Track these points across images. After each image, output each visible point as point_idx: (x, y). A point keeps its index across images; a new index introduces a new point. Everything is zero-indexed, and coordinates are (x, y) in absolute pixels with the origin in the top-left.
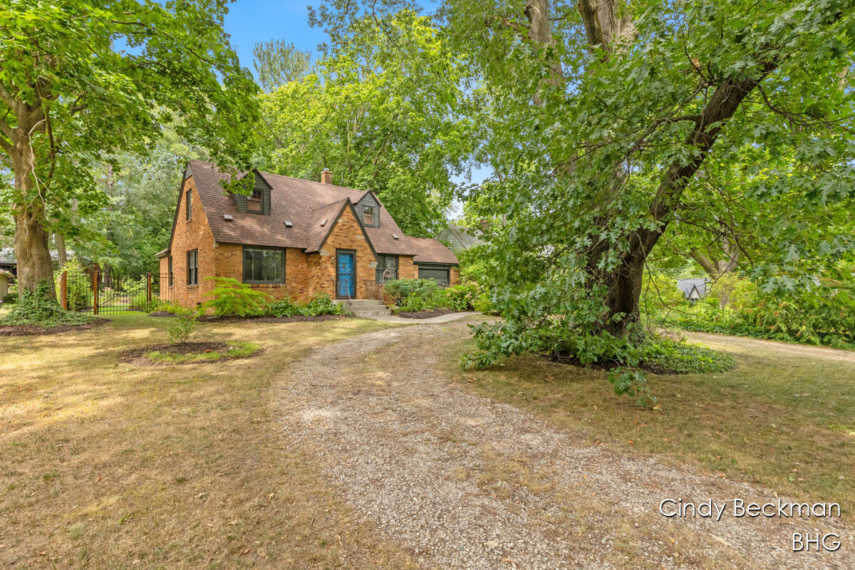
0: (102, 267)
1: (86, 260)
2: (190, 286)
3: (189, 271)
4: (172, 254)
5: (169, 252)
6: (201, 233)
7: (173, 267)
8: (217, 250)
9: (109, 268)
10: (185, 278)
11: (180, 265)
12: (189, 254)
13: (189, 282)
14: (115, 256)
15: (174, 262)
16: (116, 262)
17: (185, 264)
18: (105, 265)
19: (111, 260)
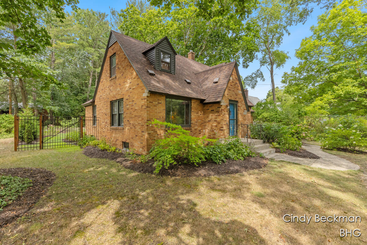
0: (48, 111)
1: (39, 108)
2: (112, 127)
3: (112, 116)
4: (96, 103)
5: (94, 102)
6: (128, 85)
7: (97, 113)
8: (148, 99)
9: (52, 112)
10: (108, 120)
11: (104, 111)
12: (112, 103)
13: (112, 124)
14: (56, 106)
15: (97, 109)
16: (56, 109)
17: (109, 111)
18: (50, 110)
19: (53, 108)
